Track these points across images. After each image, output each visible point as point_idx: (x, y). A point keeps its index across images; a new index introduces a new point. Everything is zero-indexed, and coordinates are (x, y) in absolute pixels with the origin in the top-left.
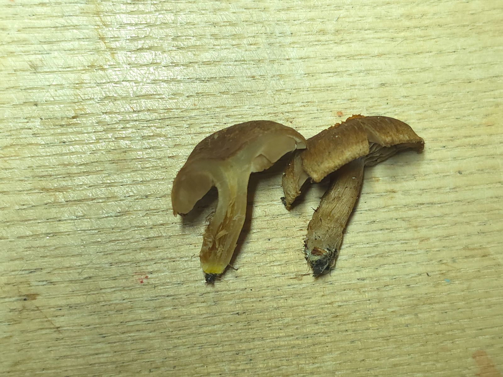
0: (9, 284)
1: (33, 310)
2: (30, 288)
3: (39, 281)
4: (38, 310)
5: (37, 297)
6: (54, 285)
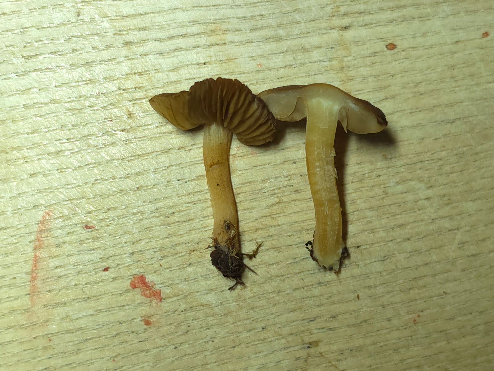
0: (292, 334)
1: (317, 357)
2: (311, 336)
3: (319, 329)
4: (321, 356)
5: (320, 344)
6: (333, 331)
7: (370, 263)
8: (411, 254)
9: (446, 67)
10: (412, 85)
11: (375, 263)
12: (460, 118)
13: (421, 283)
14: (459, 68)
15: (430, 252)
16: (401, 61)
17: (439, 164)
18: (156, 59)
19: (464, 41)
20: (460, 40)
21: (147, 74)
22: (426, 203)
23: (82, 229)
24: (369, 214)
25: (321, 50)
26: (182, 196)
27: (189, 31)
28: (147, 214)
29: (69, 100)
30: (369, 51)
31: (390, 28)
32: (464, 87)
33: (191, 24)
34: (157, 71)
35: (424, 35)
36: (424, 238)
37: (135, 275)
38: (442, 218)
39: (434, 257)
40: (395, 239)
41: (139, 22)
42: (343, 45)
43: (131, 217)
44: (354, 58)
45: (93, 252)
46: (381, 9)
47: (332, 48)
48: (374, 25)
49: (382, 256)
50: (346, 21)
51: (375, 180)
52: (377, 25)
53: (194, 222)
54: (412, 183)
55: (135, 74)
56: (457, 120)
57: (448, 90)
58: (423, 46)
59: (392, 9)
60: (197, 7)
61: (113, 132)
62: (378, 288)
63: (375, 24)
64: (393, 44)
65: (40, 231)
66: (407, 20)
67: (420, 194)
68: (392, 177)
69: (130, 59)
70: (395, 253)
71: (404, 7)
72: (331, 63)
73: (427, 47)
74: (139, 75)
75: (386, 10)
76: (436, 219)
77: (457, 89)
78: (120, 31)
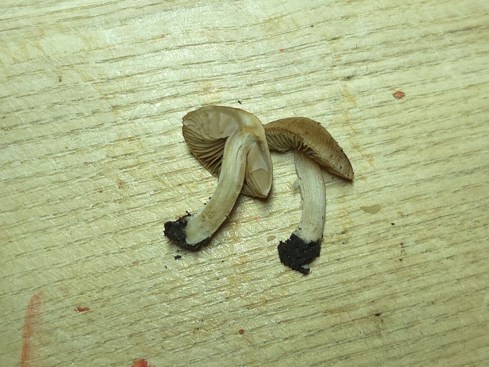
7: (393, 331)
8: (437, 318)
9: (460, 114)
10: (425, 135)
11: (399, 332)
12: (479, 168)
13: (449, 351)
14: (474, 114)
15: (457, 316)
16: (411, 110)
17: (459, 219)
18: (145, 122)
19: (477, 84)
20: (472, 84)
21: (137, 139)
22: (450, 262)
23: (75, 312)
24: (388, 277)
25: (324, 103)
26: (182, 269)
27: (180, 91)
28: (145, 291)
29: (54, 172)
30: (376, 101)
31: (396, 75)
32: (481, 134)
33: (182, 83)
34: (149, 135)
35: (434, 80)
36: (449, 301)
37: (135, 359)
38: (468, 277)
39: (463, 322)
40: (418, 304)
41: (125, 84)
42: (347, 97)
43: (128, 296)
44: (359, 110)
45: (88, 336)
46: (385, 56)
47: (335, 100)
48: (379, 73)
49: (406, 322)
50: (348, 71)
51: (392, 240)
52: (383, 72)
53: (198, 297)
54: (433, 241)
55: (124, 139)
56: (476, 170)
57: (464, 138)
58: (435, 92)
59: (398, 55)
60: (187, 64)
61: (104, 204)
62: (403, 359)
63: (380, 71)
64: (401, 92)
65: (29, 317)
66: (414, 66)
67: (442, 252)
68: (410, 236)
69: (118, 125)
70: (420, 319)
71: (411, 52)
72: (336, 116)
73: (437, 93)
74: (128, 141)
75: (391, 56)
76: (461, 279)
77: (474, 136)
78: (106, 95)
